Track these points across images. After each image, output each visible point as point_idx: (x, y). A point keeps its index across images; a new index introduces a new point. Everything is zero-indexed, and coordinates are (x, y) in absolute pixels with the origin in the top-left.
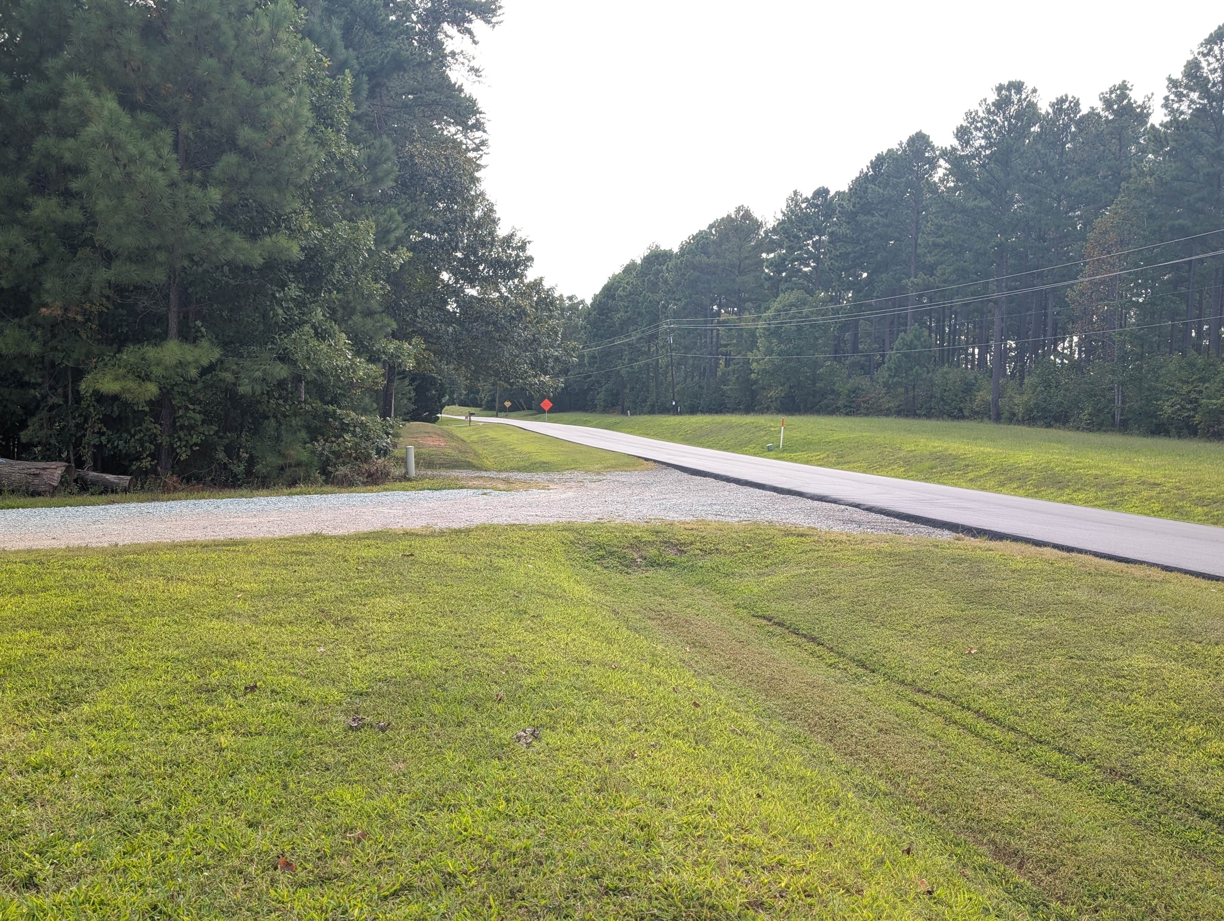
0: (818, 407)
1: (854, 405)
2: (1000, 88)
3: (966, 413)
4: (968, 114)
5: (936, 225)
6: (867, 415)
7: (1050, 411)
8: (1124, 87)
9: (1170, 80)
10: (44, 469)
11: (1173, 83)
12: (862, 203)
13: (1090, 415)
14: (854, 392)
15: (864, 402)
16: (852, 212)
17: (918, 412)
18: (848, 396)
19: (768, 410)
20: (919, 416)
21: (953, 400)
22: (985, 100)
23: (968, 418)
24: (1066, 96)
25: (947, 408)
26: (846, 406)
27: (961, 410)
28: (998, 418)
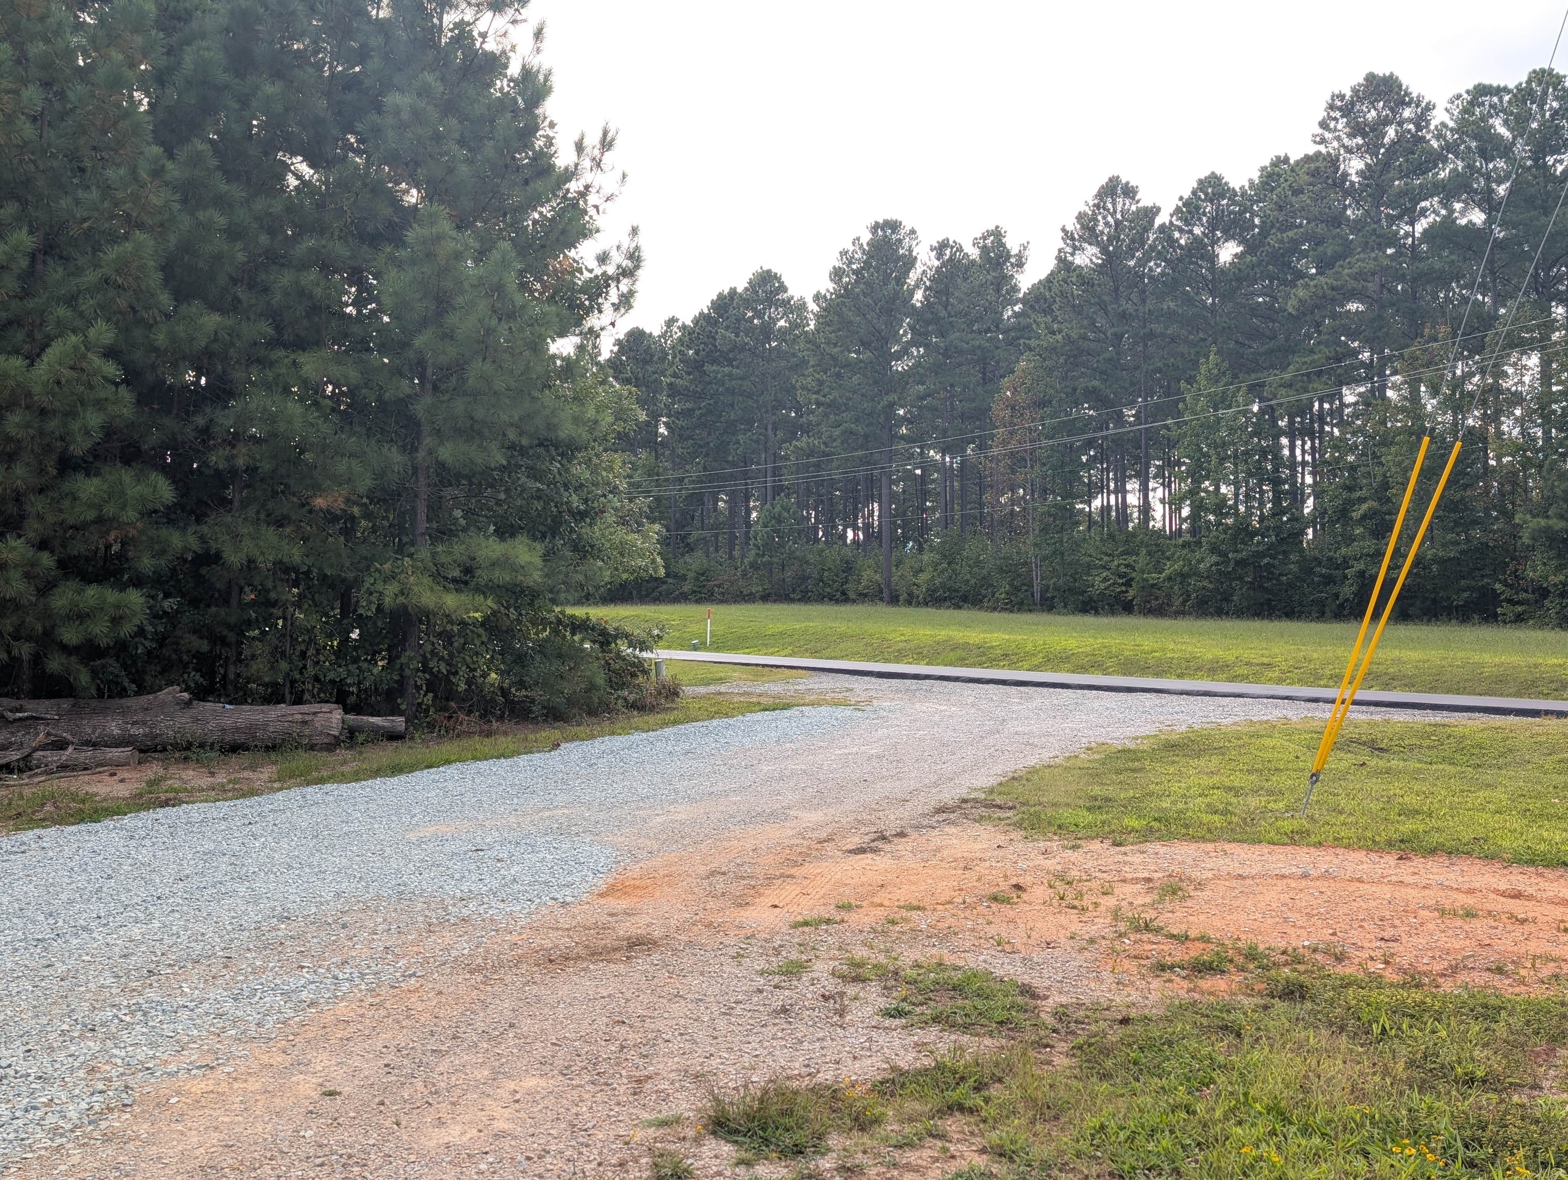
0: (656, 594)
1: (705, 590)
2: (875, 227)
3: (852, 595)
4: (843, 253)
5: (818, 380)
6: (722, 602)
7: (957, 591)
8: (997, 234)
9: (1063, 230)
10: (315, 713)
11: (1067, 235)
12: (707, 350)
13: (1007, 593)
14: (703, 575)
15: (719, 586)
16: (696, 361)
17: (792, 596)
18: (697, 579)
19: (588, 600)
20: (792, 601)
21: (834, 581)
22: (858, 239)
23: (854, 601)
24: (948, 240)
25: (828, 590)
26: (694, 592)
27: (844, 593)
28: (894, 600)
